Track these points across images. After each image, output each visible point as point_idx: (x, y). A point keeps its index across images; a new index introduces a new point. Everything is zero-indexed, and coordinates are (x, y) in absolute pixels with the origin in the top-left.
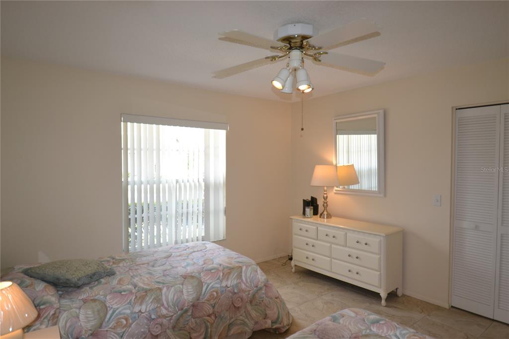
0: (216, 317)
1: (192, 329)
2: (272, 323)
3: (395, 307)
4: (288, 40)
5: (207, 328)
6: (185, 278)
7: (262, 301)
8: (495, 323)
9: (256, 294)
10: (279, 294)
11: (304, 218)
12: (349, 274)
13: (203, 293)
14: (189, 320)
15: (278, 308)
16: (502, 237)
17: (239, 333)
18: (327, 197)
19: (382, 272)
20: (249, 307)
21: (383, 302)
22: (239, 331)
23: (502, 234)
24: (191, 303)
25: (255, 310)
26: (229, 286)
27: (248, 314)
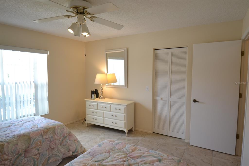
0: (40, 155)
1: (25, 164)
2: (73, 153)
3: (131, 136)
4: (76, 8)
5: (34, 162)
6: (19, 137)
7: (67, 143)
8: (168, 137)
9: (64, 140)
10: (76, 138)
11: (91, 99)
12: (112, 124)
13: (31, 144)
14: (23, 159)
15: (75, 144)
16: (170, 102)
17: (55, 161)
18: (102, 89)
19: (126, 121)
20: (60, 147)
21: (126, 135)
22: (55, 160)
23: (170, 101)
24: (24, 150)
25: (63, 148)
26: (47, 138)
27: (59, 151)
